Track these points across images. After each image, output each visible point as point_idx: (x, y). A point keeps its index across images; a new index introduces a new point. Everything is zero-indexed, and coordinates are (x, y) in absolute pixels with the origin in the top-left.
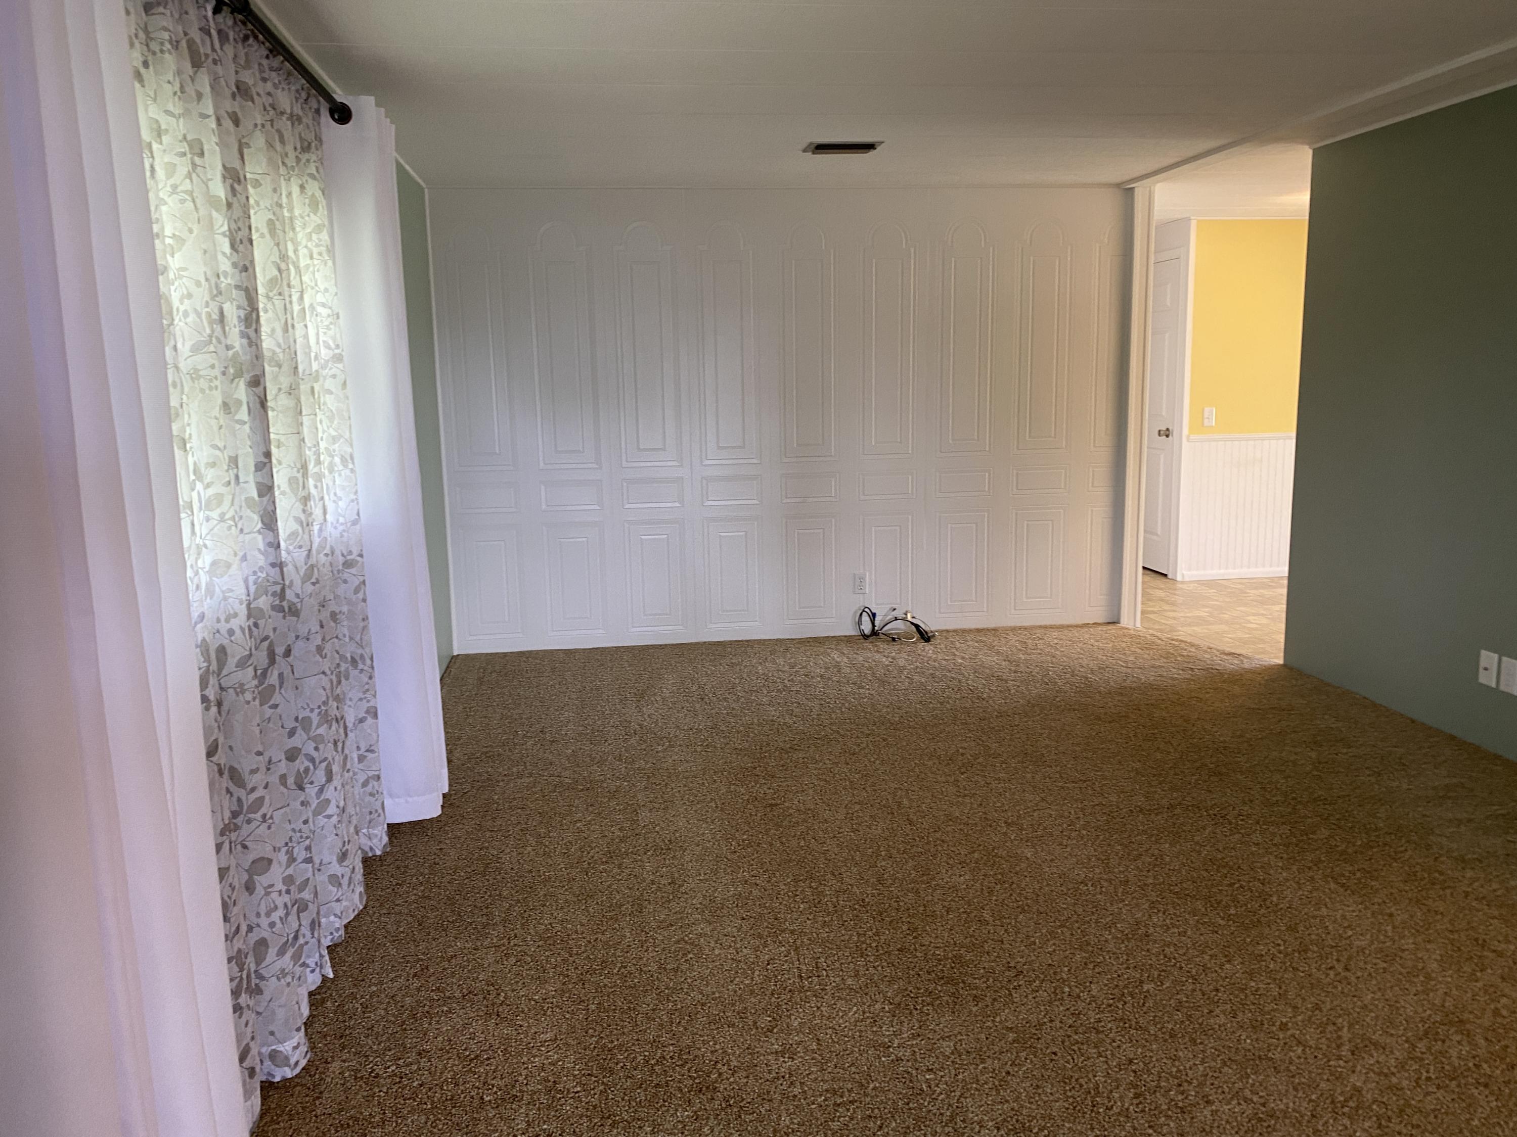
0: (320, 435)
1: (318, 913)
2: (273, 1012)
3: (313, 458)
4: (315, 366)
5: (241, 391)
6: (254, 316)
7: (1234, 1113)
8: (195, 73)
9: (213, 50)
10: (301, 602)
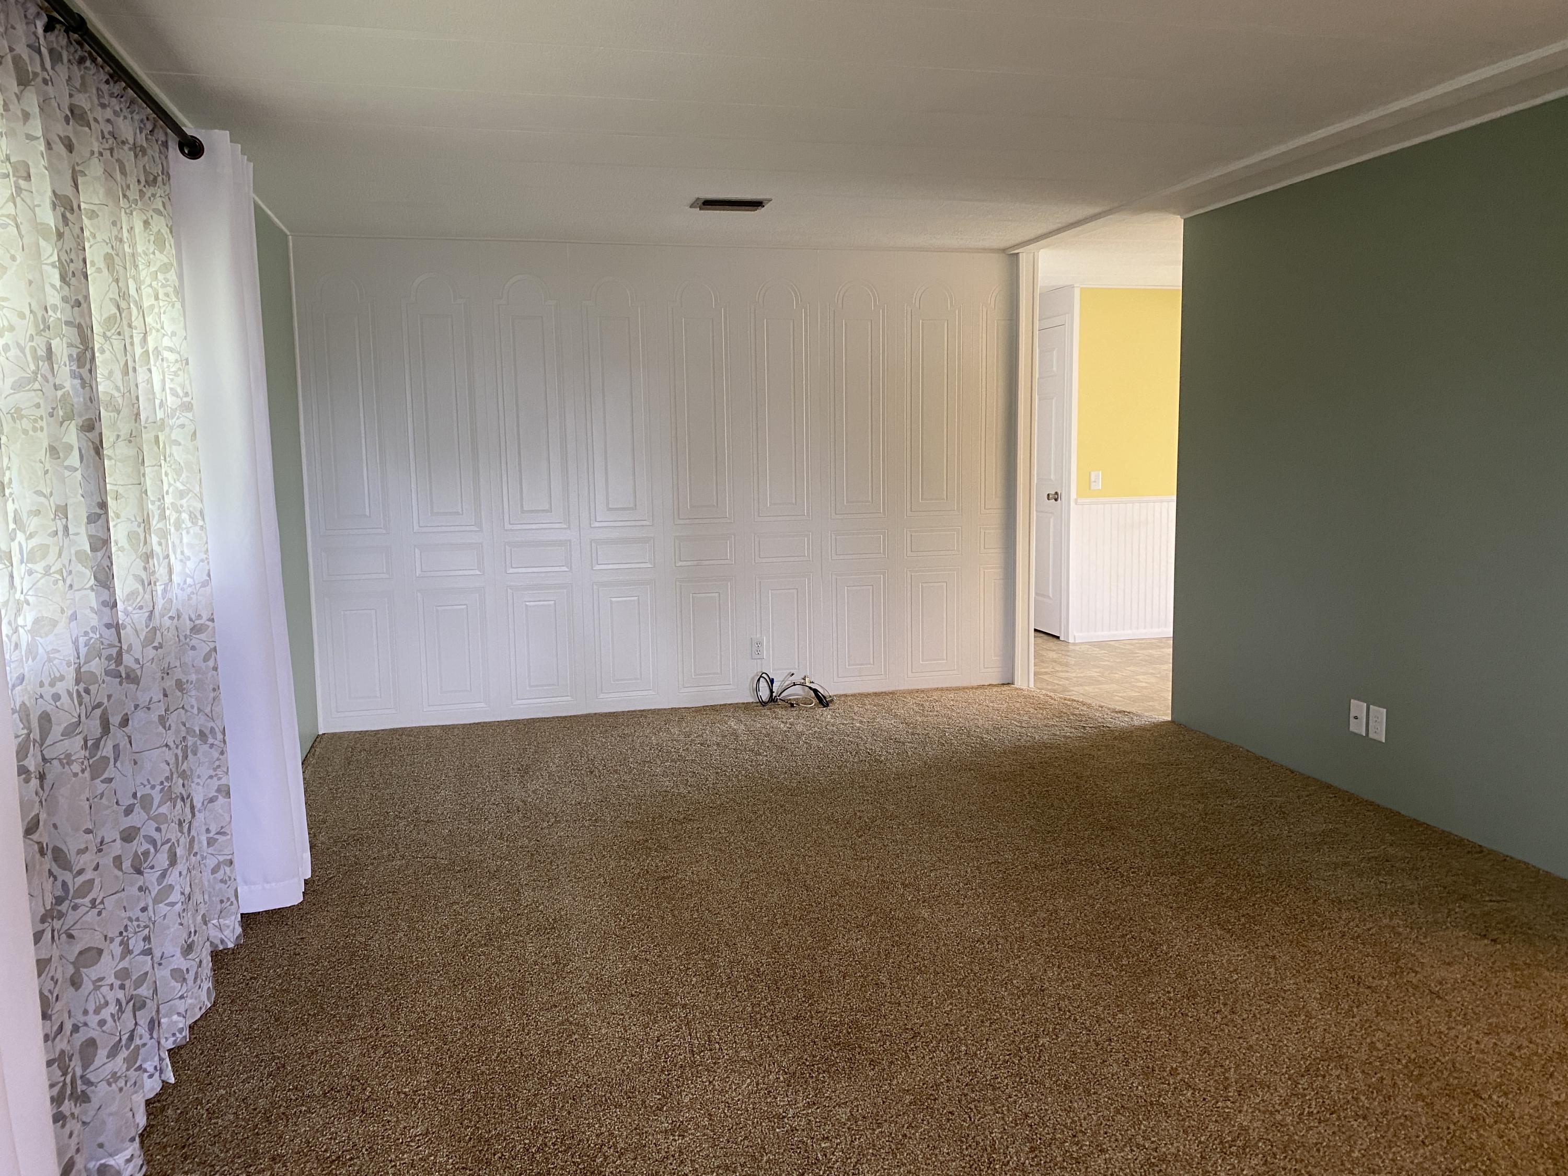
0: (165, 488)
1: (158, 1011)
2: (104, 1123)
3: (157, 513)
4: (160, 414)
5: (72, 435)
6: (88, 355)
7: (1127, 1160)
8: (22, 92)
9: (43, 68)
10: (142, 667)
